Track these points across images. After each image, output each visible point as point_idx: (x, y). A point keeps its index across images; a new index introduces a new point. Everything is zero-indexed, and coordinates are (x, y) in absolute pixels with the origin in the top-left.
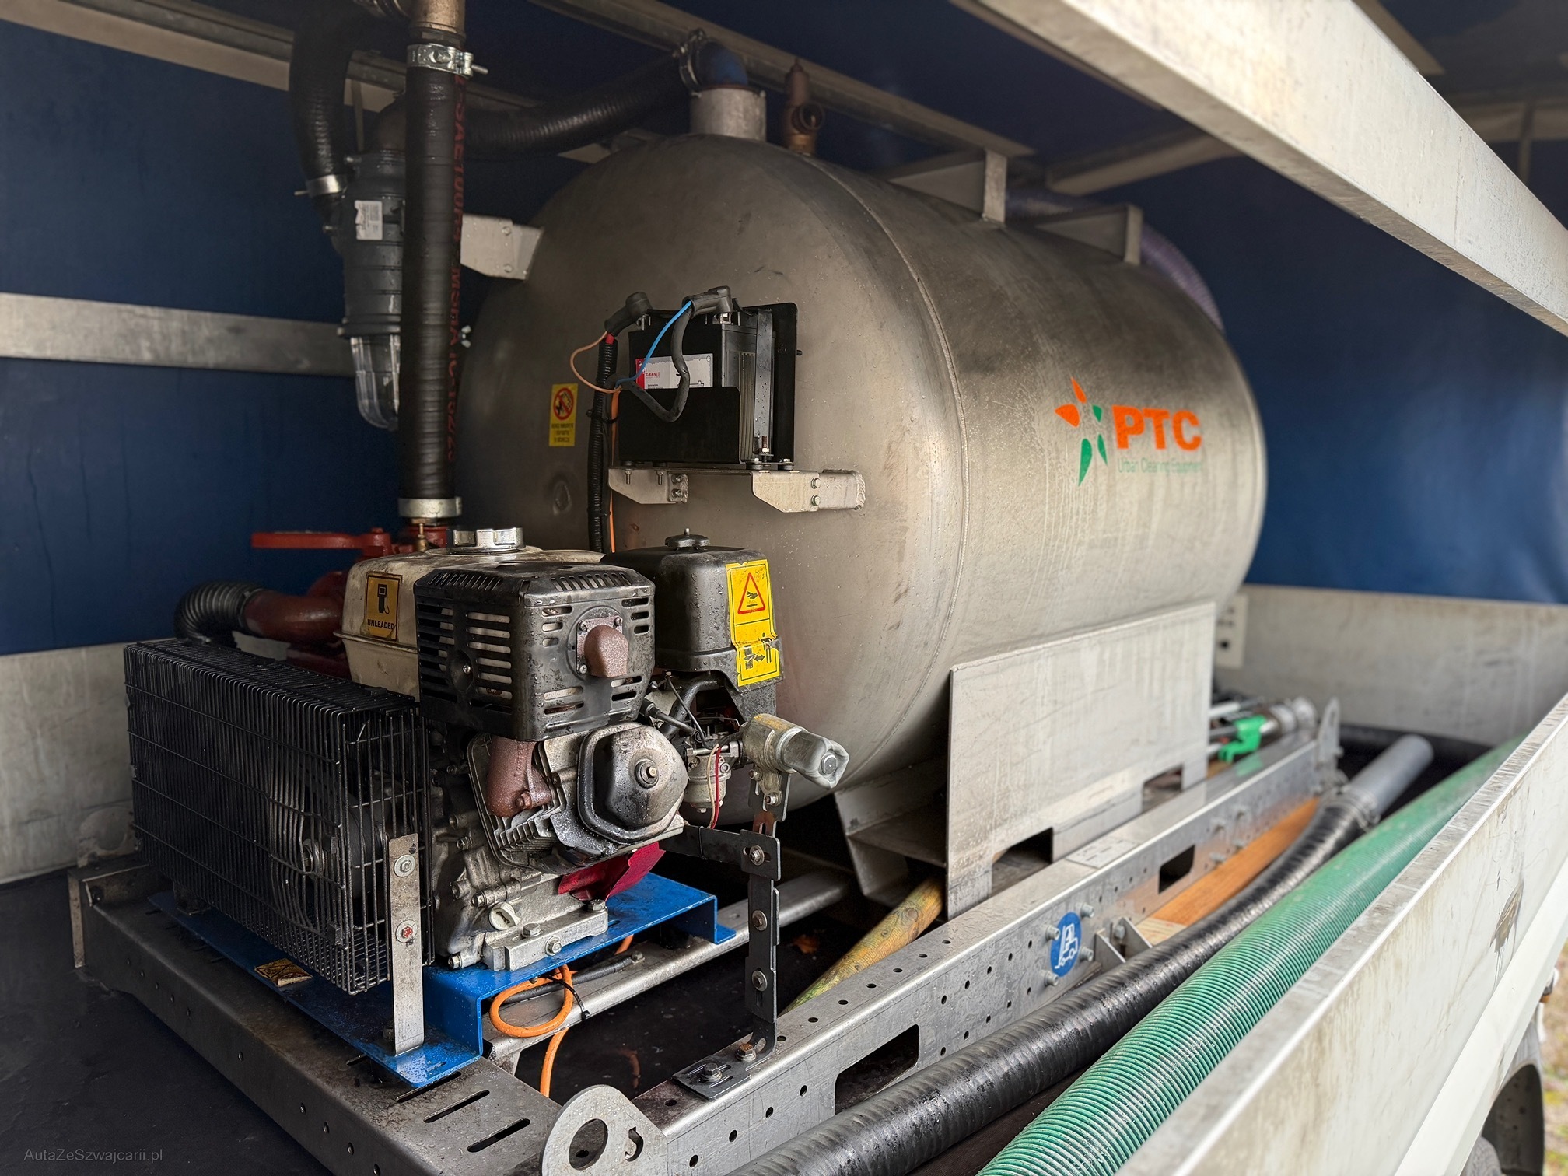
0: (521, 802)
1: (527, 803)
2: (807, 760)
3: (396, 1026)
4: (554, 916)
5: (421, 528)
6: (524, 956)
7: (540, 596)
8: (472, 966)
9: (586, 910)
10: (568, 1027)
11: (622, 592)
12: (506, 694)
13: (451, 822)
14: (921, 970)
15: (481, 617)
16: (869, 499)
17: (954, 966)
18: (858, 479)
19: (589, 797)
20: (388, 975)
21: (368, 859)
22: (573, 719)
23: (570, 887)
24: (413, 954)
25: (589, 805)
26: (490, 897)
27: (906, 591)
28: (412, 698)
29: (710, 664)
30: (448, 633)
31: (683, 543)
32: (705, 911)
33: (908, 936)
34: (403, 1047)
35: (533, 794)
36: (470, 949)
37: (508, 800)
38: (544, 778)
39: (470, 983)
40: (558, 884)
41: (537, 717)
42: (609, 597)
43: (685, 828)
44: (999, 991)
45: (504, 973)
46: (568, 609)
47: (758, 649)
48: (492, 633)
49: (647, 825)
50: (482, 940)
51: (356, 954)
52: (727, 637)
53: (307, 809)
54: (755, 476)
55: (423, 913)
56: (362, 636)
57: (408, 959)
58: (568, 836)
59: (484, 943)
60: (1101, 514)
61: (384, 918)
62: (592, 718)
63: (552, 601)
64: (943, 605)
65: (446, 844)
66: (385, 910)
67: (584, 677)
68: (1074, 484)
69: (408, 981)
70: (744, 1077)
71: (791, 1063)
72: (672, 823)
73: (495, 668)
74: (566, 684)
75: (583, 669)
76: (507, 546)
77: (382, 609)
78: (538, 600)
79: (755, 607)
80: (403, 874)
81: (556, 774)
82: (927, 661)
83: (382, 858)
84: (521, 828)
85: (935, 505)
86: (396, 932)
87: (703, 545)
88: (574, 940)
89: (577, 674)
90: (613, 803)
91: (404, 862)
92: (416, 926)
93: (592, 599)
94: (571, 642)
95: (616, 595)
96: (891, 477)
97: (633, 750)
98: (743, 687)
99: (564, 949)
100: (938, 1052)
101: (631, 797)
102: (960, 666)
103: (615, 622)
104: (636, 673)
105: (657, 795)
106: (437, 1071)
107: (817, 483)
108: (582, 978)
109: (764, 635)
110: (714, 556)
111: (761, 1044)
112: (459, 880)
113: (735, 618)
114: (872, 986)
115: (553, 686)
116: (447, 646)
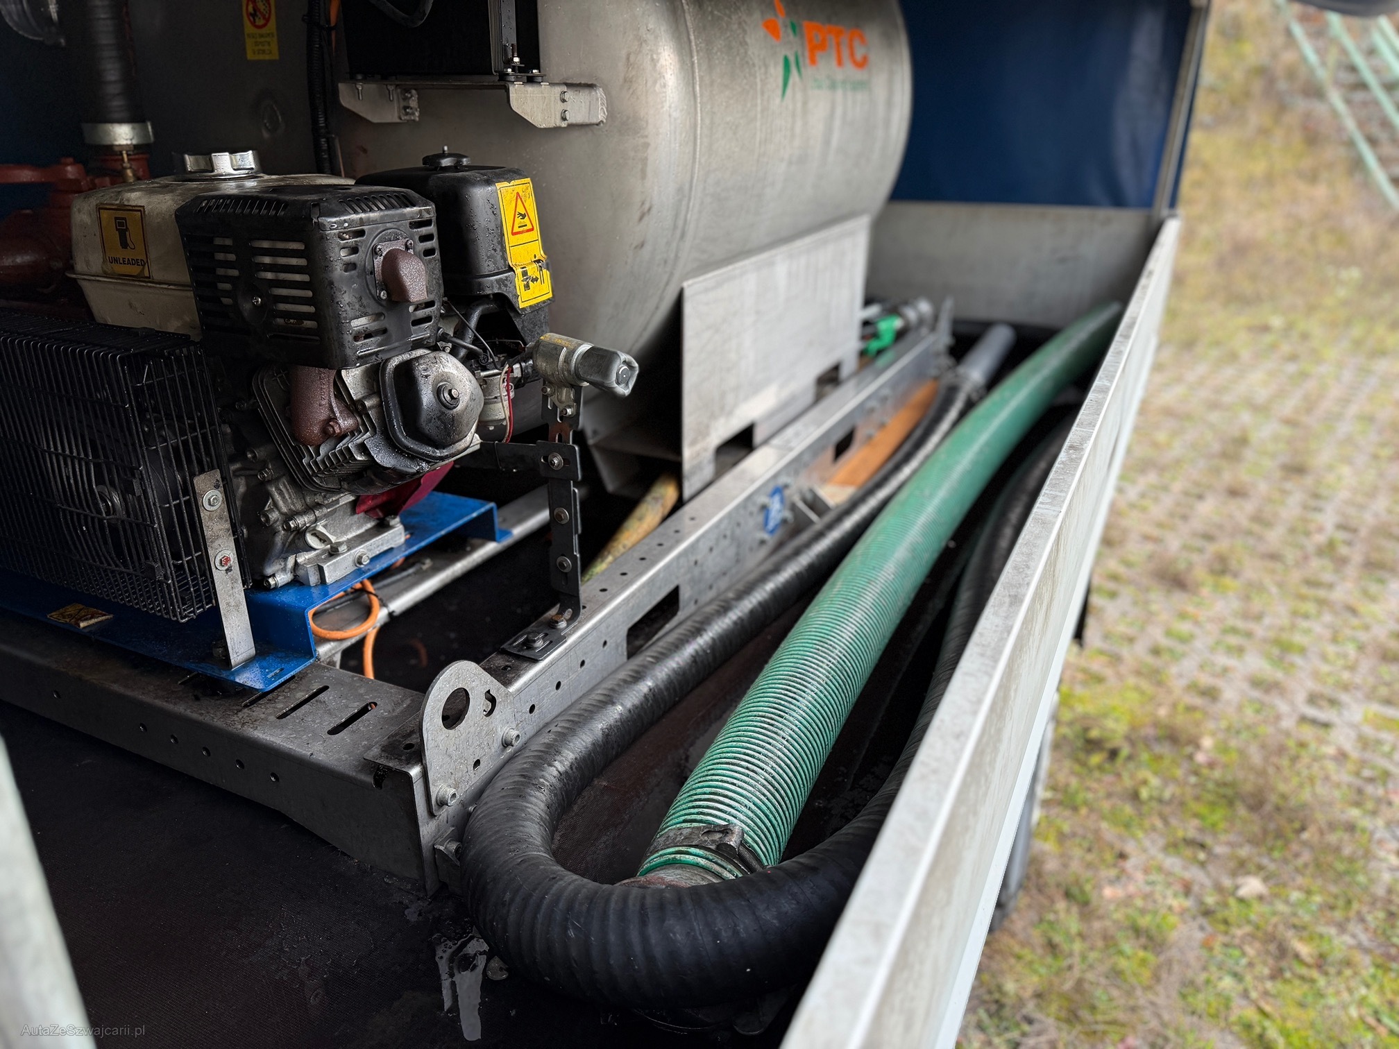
0: (331, 430)
1: (338, 431)
2: (605, 372)
3: (229, 645)
4: (354, 534)
5: (125, 156)
6: (335, 571)
7: (334, 220)
8: (288, 585)
9: (382, 526)
10: (378, 625)
11: (409, 213)
12: (308, 324)
13: (249, 456)
14: (678, 542)
15: (266, 244)
16: (611, 114)
17: (703, 536)
18: (600, 93)
19: (397, 421)
20: (214, 601)
21: (176, 497)
22: (380, 346)
23: (365, 507)
24: (234, 580)
25: (399, 428)
26: (302, 521)
27: (649, 210)
28: (187, 337)
29: (493, 287)
30: (228, 264)
31: (446, 162)
32: (487, 517)
33: (658, 518)
34: (237, 661)
35: (340, 421)
36: (284, 570)
37: (316, 430)
38: (347, 407)
39: (288, 598)
40: (354, 507)
41: (347, 344)
42: (397, 219)
43: (481, 444)
44: (731, 552)
45: (320, 587)
46: (361, 233)
47: (533, 270)
48: (282, 261)
49: (454, 444)
50: (293, 561)
51: (180, 587)
52: (505, 259)
53: (96, 455)
54: (512, 89)
55: (237, 542)
56: (106, 275)
57: (229, 585)
58: (384, 458)
59: (296, 563)
60: (798, 130)
61: (201, 551)
62: (397, 344)
63: (346, 225)
64: (680, 223)
65: (243, 478)
66: (200, 543)
67: (384, 303)
68: (778, 100)
69: (233, 604)
70: (562, 639)
71: (595, 624)
72: (471, 441)
73: (294, 297)
74: (369, 311)
75: (383, 295)
76: (247, 171)
77: (124, 244)
78: (333, 223)
79: (525, 228)
80: (215, 508)
81: (361, 402)
82: (665, 278)
83: (189, 495)
84: (334, 454)
85: (672, 120)
86: (215, 560)
87: (465, 163)
88: (378, 553)
89: (378, 300)
90: (424, 424)
91: (211, 498)
92: (232, 554)
93: (382, 221)
94: (368, 267)
95: (403, 217)
96: (631, 91)
97: (433, 373)
98: (524, 309)
99: (373, 559)
100: (693, 602)
101: (439, 418)
102: (690, 282)
103: (406, 245)
104: (432, 297)
105: (460, 415)
106: (277, 676)
107: (567, 96)
108: (380, 584)
109: (535, 257)
110: (484, 175)
111: (568, 614)
112: (266, 508)
113: (510, 240)
114: (643, 559)
115: (358, 313)
116: (227, 279)
